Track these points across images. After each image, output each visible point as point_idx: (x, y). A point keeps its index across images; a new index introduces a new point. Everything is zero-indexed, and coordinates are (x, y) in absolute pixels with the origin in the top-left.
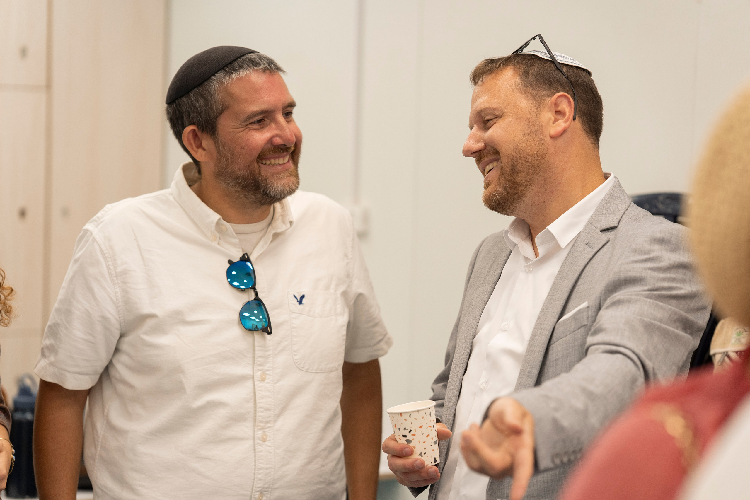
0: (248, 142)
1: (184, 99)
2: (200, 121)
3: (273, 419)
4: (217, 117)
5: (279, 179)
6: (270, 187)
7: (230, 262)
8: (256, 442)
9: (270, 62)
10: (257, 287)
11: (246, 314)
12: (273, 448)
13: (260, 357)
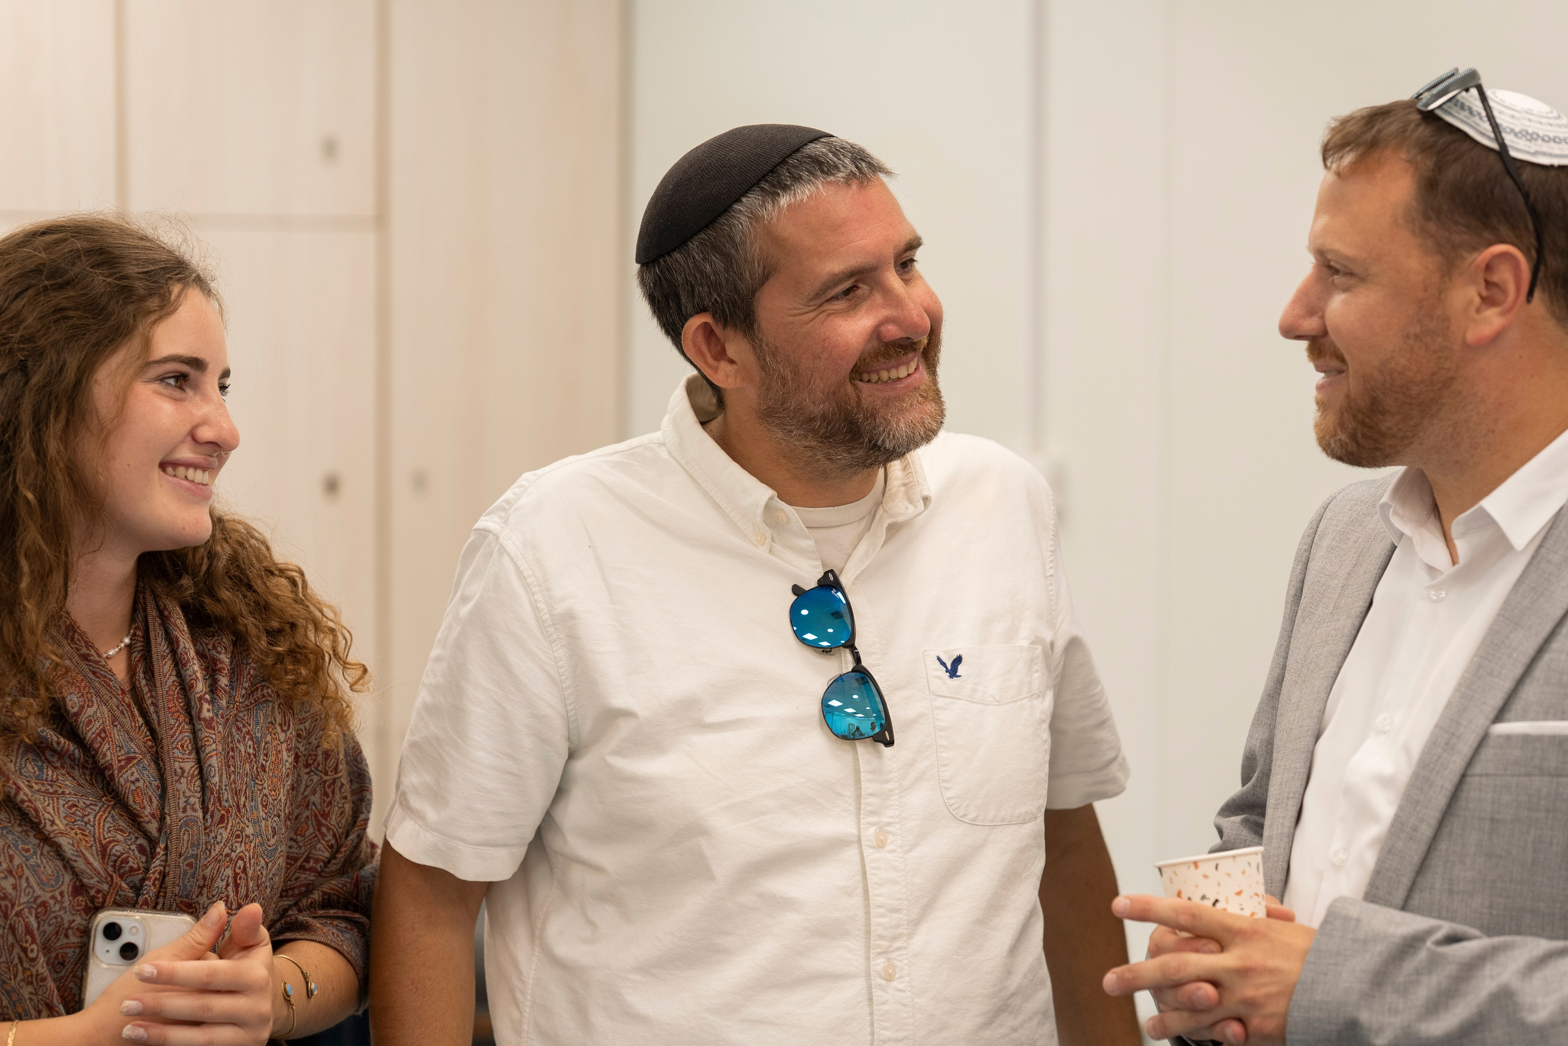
0: (827, 344)
1: (677, 255)
2: (717, 303)
3: (906, 931)
4: (754, 292)
5: (902, 411)
6: (884, 431)
7: (796, 590)
8: (873, 982)
9: (860, 157)
10: (858, 643)
11: (835, 703)
12: (909, 994)
13: (871, 795)
